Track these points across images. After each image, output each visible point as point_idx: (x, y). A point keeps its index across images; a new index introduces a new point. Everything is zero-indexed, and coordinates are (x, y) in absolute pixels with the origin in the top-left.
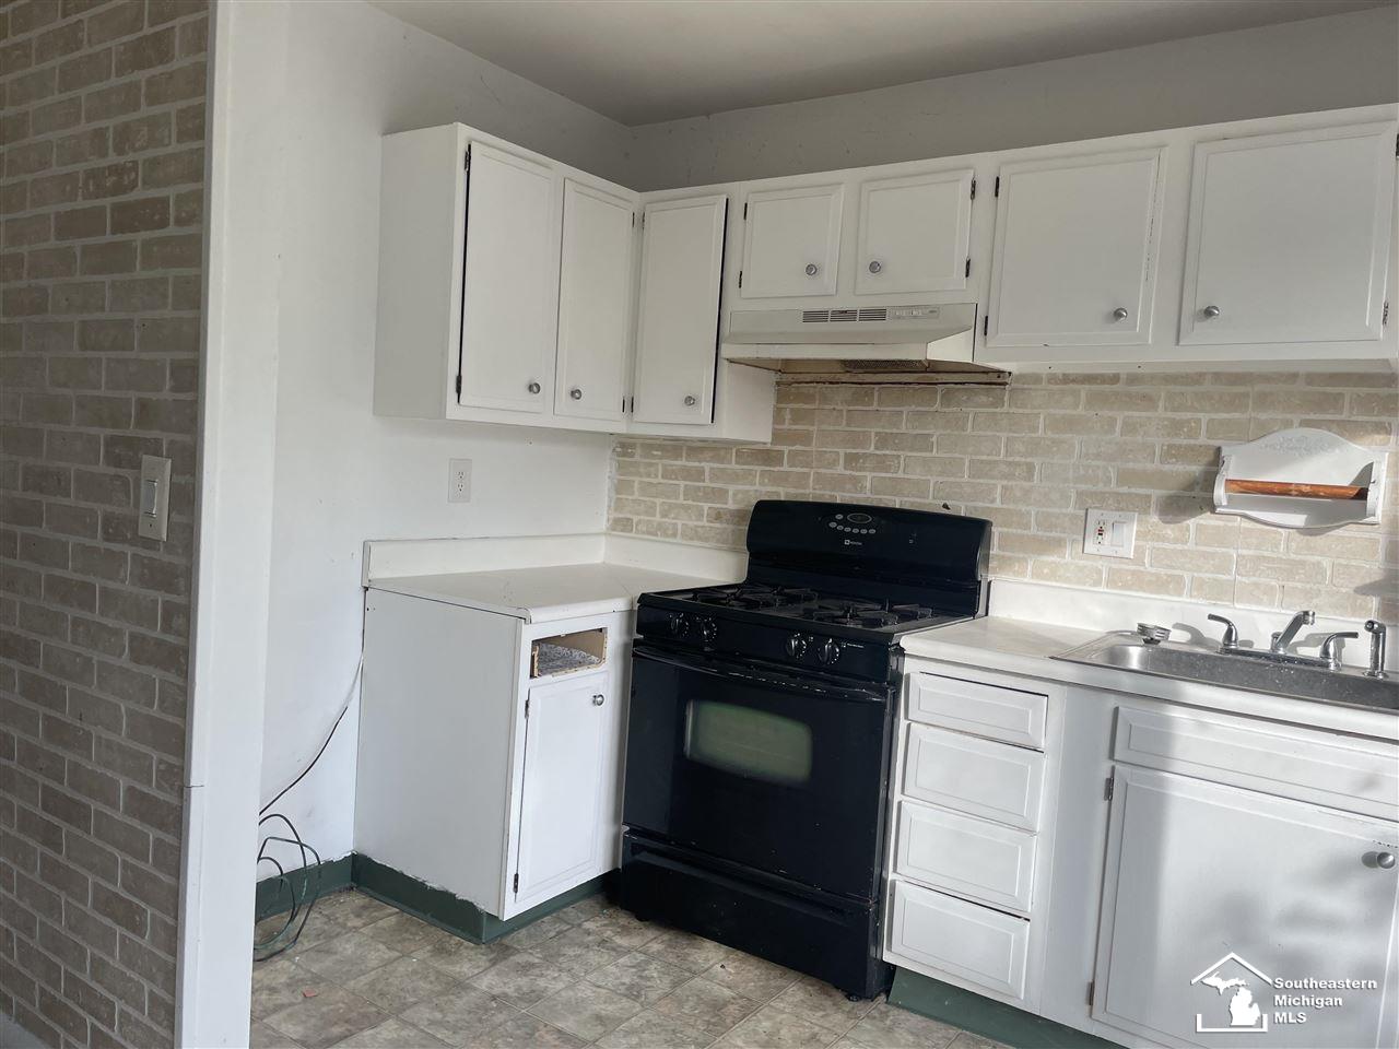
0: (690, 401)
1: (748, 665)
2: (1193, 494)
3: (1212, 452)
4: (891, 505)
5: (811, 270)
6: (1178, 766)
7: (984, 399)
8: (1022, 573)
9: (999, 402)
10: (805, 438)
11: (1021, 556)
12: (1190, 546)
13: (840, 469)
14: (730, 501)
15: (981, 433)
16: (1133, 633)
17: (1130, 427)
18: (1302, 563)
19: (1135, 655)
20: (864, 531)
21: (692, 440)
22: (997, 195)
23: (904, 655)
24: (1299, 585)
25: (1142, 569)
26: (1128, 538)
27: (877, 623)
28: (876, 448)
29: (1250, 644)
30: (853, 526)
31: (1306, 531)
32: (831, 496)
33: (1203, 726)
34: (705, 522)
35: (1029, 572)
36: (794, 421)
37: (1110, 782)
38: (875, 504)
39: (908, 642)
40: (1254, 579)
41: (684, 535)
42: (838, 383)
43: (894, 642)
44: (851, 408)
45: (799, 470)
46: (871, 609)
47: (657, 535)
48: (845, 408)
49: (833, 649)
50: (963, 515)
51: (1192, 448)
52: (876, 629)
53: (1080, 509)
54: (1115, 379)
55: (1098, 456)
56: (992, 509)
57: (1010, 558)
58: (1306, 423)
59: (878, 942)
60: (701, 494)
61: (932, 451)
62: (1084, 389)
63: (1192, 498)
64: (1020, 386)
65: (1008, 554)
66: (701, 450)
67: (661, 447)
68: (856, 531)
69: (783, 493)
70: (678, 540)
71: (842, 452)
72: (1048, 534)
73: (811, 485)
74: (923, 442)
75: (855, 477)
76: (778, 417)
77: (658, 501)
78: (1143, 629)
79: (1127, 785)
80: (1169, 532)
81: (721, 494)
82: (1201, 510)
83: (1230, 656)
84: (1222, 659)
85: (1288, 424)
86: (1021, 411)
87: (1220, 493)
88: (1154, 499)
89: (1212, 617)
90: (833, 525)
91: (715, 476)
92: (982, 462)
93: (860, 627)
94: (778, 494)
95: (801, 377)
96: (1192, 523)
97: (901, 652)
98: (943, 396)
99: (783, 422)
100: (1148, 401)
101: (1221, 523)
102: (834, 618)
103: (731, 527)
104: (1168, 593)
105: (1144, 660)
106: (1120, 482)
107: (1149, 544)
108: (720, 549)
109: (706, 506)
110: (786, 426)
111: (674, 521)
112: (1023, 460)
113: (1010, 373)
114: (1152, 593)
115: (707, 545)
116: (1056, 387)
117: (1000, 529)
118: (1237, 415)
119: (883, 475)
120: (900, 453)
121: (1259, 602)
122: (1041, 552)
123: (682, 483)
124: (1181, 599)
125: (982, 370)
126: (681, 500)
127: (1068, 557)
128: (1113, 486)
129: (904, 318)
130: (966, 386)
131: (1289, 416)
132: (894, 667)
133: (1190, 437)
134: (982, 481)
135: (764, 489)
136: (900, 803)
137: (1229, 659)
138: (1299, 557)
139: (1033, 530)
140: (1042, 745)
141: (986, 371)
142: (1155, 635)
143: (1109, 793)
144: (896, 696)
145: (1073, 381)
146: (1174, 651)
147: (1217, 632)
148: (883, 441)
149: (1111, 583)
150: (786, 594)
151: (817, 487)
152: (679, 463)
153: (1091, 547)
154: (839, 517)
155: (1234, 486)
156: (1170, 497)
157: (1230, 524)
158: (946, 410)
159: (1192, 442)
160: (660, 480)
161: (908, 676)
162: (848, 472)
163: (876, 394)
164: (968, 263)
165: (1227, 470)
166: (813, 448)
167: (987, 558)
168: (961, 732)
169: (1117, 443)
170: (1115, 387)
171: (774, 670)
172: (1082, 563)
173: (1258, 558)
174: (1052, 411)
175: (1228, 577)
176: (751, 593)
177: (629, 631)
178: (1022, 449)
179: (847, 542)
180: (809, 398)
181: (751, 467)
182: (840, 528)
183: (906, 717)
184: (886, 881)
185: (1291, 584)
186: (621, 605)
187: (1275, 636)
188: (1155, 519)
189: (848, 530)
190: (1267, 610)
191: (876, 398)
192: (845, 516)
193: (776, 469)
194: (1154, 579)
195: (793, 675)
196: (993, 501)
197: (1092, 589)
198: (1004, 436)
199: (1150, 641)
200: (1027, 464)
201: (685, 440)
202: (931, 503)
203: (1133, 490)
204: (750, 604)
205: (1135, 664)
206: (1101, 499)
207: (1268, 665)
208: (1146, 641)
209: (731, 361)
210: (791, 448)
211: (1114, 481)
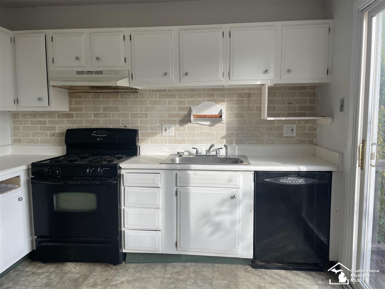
0: (40, 99)
1: (73, 179)
2: (186, 119)
3: (189, 108)
4: (109, 127)
5: (77, 58)
6: (191, 185)
7: (132, 96)
8: (147, 143)
9: (136, 97)
10: (80, 109)
11: (147, 138)
12: (186, 131)
13: (93, 118)
14: (57, 130)
15: (133, 106)
16: (176, 154)
17: (170, 103)
18: (210, 133)
19: (177, 160)
20: (103, 136)
21: (41, 112)
22: (131, 40)
23: (121, 169)
24: (209, 138)
25: (176, 138)
26: (173, 131)
27: (112, 161)
28: (103, 111)
29: (201, 153)
30: (99, 134)
31: (210, 126)
32: (91, 126)
33: (196, 174)
34: (48, 137)
35: (149, 142)
36: (76, 104)
37: (177, 192)
38: (104, 127)
39: (122, 165)
40: (200, 138)
41: (41, 142)
42: (89, 92)
43: (118, 166)
44: (94, 100)
45: (79, 119)
46: (108, 158)
47: (31, 143)
48: (92, 100)
49: (101, 170)
50: (130, 128)
51: (184, 107)
52: (112, 163)
53: (160, 124)
54: (165, 90)
55: (163, 110)
56: (138, 126)
57: (144, 139)
58: (208, 101)
59: (121, 248)
60: (46, 129)
61: (120, 111)
62: (158, 93)
63: (186, 120)
64: (141, 93)
65: (143, 138)
66: (45, 115)
67: (30, 115)
68: (100, 136)
69: (75, 126)
70: (39, 144)
71: (93, 113)
72: (153, 132)
73: (84, 123)
74: (117, 109)
75: (97, 120)
76: (70, 103)
77: (30, 132)
78: (178, 153)
79: (180, 191)
80: (181, 128)
81: (54, 128)
82: (188, 123)
83: (198, 157)
84: (196, 158)
85: (204, 101)
86: (142, 99)
87: (192, 118)
88: (177, 121)
89: (193, 148)
90: (93, 134)
91: (50, 122)
92: (134, 114)
93: (107, 163)
94: (73, 127)
95: (76, 91)
96: (186, 126)
97: (120, 168)
98: (121, 96)
99: (72, 105)
100: (174, 96)
101: (192, 125)
102: (98, 162)
103: (58, 138)
104: (183, 144)
105: (180, 161)
106: (169, 117)
107: (177, 132)
108: (55, 145)
109: (48, 132)
110: (74, 106)
111: (37, 138)
112: (145, 112)
113: (139, 89)
114: (179, 144)
115: (50, 144)
116: (151, 93)
117: (140, 131)
118: (193, 99)
119: (106, 119)
120: (110, 112)
121: (202, 143)
122: (152, 137)
123: (39, 126)
124: (185, 145)
125: (131, 88)
126: (39, 131)
127: (158, 137)
128: (167, 118)
129: (108, 74)
130: (127, 93)
131: (204, 99)
132: (119, 173)
133: (184, 105)
134: (134, 119)
135: (68, 126)
136: (124, 209)
137: (197, 158)
138: (209, 132)
139: (149, 131)
140: (160, 186)
141: (132, 89)
142: (181, 154)
143: (176, 195)
144: (120, 181)
145: (155, 91)
146: (185, 157)
147: (194, 151)
148: (105, 109)
149: (169, 143)
150: (80, 157)
151: (86, 124)
152: (36, 119)
153: (164, 134)
154: (95, 132)
155: (195, 116)
156: (181, 120)
157: (194, 125)
158: (122, 100)
159: (184, 106)
160: (30, 125)
161: (123, 174)
162: (95, 119)
163: (101, 96)
164: (125, 59)
165: (193, 112)
166: (83, 112)
167: (138, 139)
168: (139, 187)
169: (168, 107)
170: (166, 93)
171: (82, 179)
172: (162, 138)
173: (201, 133)
174: (151, 99)
175: (195, 138)
176: (69, 158)
177: (28, 175)
178: (144, 110)
179: (98, 139)
180: (80, 97)
181: (63, 119)
182: (95, 135)
183: (123, 186)
184: (122, 231)
185: (208, 138)
186: (24, 167)
187: (206, 151)
188: (178, 126)
189: (98, 135)
190: (204, 145)
191: (101, 97)
192: (96, 132)
193: (72, 119)
194: (179, 140)
195: (88, 180)
196: (138, 124)
197: (165, 144)
198: (139, 106)
199: (180, 156)
200: (146, 114)
201: (38, 112)
202: (121, 126)
203: (172, 119)
204: (70, 161)
205: (178, 162)
206: (165, 122)
207: (205, 158)
208: (179, 156)
209: (53, 86)
210: (76, 112)
211: (167, 117)
